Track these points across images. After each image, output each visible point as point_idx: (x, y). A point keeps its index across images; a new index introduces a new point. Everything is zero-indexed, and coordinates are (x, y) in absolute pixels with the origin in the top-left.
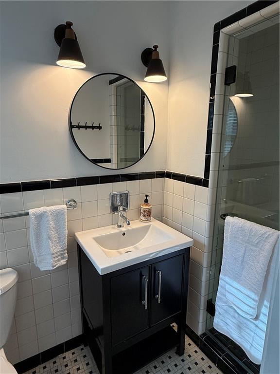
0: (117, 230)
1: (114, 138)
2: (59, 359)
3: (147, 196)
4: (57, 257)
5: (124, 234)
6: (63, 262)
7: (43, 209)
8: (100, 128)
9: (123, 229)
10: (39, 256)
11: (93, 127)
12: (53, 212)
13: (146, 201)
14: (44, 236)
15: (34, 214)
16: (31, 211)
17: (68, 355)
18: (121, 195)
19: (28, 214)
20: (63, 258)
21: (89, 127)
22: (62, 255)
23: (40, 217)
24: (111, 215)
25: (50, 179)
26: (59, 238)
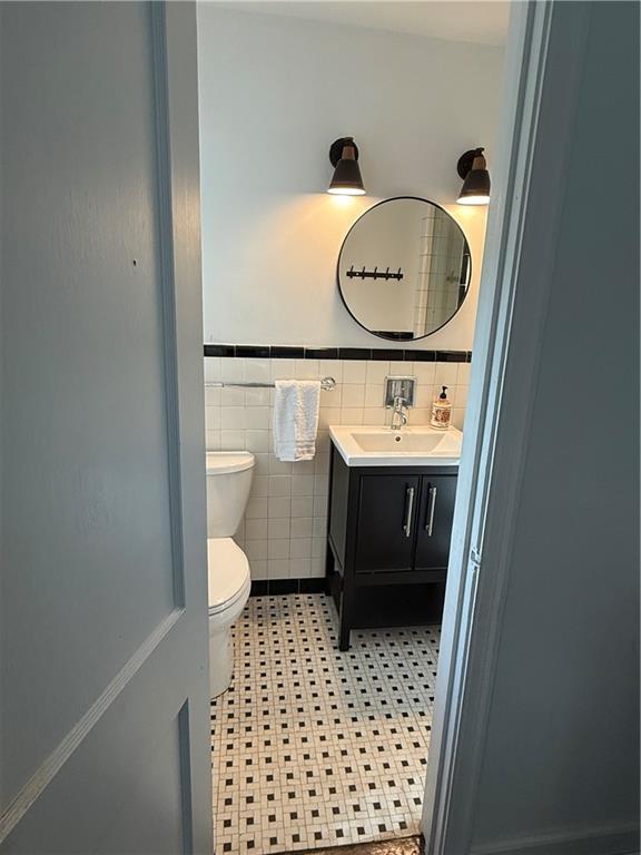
0: (388, 431)
1: (423, 296)
2: (290, 598)
3: (444, 388)
4: (301, 447)
5: (398, 439)
6: (309, 457)
7: (292, 382)
8: (399, 276)
9: (398, 433)
10: (281, 442)
11: (387, 276)
12: (303, 388)
13: (443, 396)
14: (290, 416)
15: (281, 387)
16: (277, 383)
17: (303, 598)
18: (403, 381)
19: (274, 386)
20: (309, 452)
21: (381, 275)
22: (308, 446)
23: (287, 391)
24: (383, 410)
25: (305, 347)
26: (308, 424)
